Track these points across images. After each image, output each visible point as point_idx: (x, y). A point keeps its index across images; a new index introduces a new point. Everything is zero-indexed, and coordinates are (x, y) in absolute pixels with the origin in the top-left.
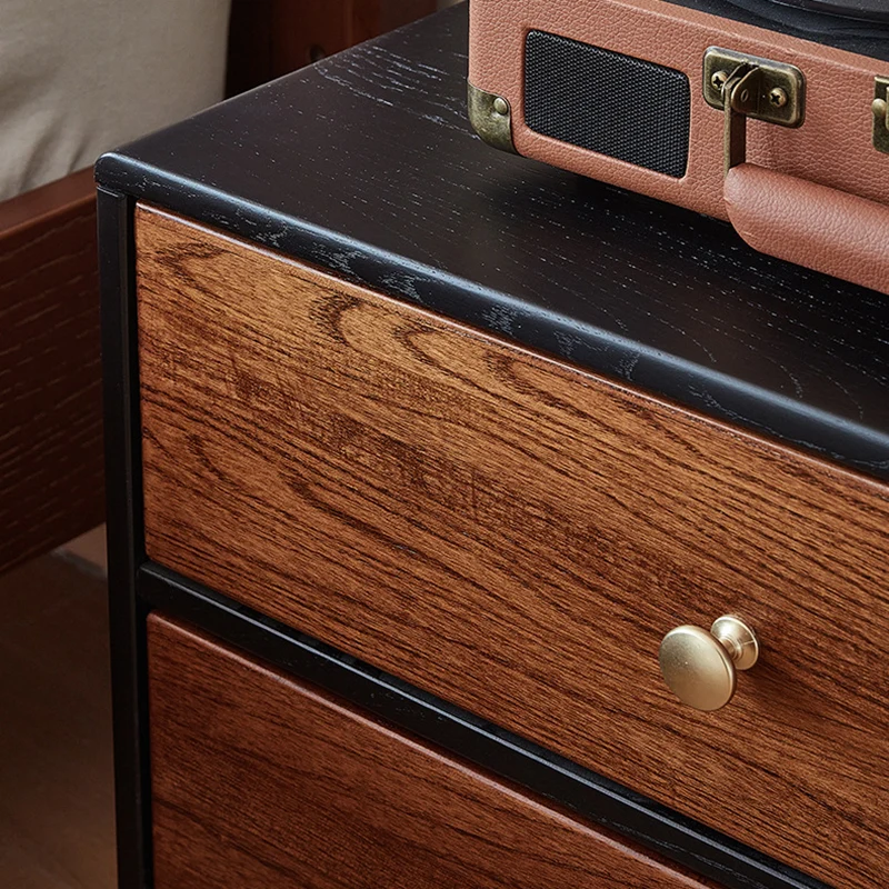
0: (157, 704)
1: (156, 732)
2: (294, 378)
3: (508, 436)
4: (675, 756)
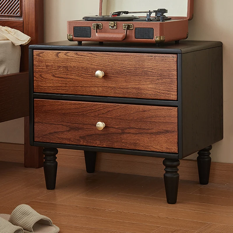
0: (35, 110)
1: (35, 113)
2: (53, 63)
3: (78, 61)
4: (96, 89)
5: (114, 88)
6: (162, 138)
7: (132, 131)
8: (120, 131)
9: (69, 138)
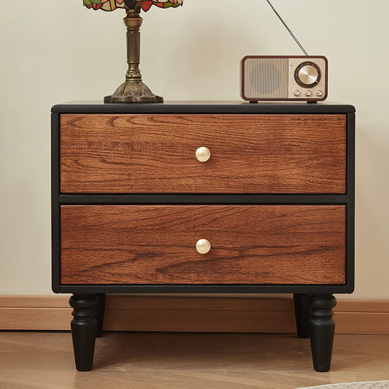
1: (63, 232)
3: (154, 132)
4: (191, 182)
5: (225, 178)
6: (316, 260)
8: (237, 254)
9: (135, 272)
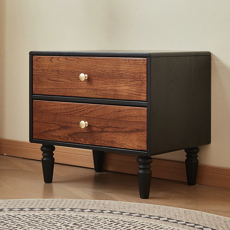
0: (34, 110)
2: (48, 68)
3: (67, 65)
4: (82, 91)
5: (95, 90)
6: (134, 136)
7: (110, 130)
8: (100, 130)
9: (60, 135)
